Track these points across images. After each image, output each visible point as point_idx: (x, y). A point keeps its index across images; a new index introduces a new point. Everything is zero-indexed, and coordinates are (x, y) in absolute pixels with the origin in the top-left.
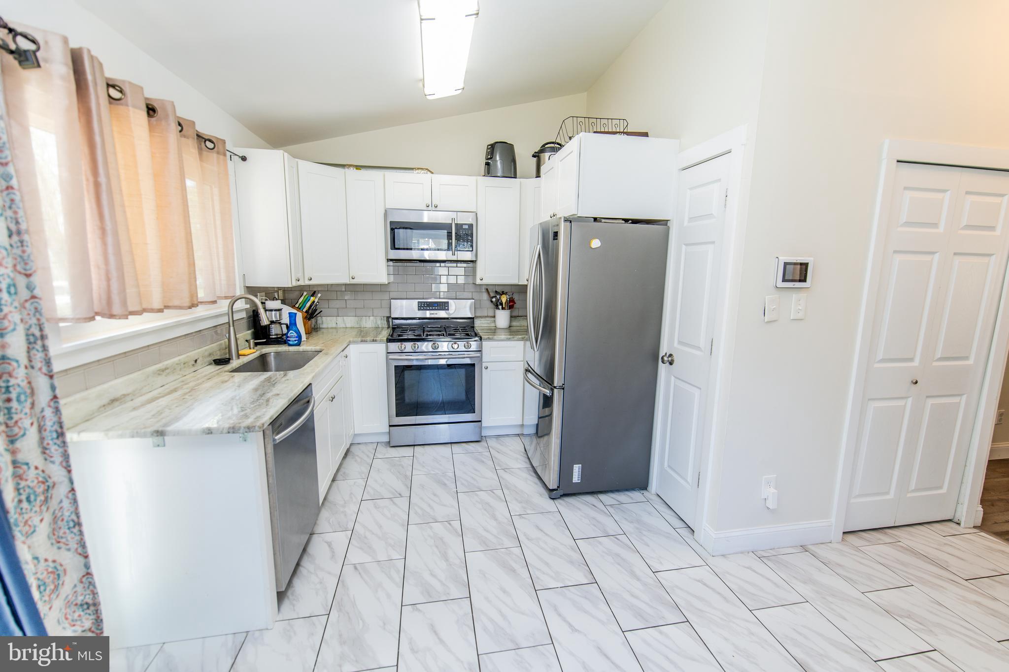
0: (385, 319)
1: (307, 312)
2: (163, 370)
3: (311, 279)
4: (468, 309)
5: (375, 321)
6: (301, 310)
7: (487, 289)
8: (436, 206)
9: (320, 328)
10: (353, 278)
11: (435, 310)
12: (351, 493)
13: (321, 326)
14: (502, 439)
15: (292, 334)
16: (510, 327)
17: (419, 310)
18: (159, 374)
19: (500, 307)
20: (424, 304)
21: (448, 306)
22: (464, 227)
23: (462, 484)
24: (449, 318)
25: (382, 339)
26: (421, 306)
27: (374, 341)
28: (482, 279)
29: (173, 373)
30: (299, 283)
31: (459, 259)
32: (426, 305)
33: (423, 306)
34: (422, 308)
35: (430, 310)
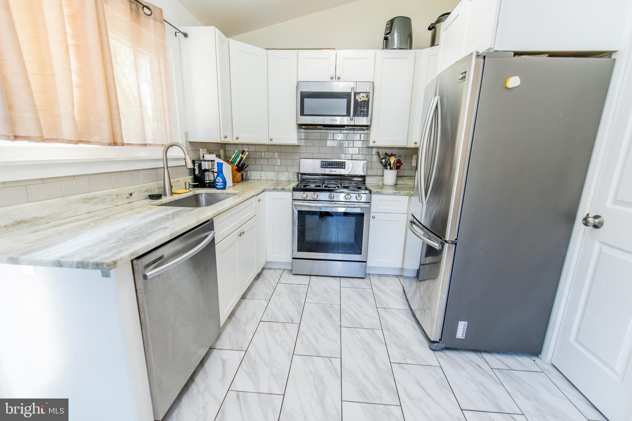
0: (296, 174)
1: (237, 165)
3: (238, 138)
4: (361, 168)
5: (288, 176)
6: (233, 163)
7: (378, 152)
8: (339, 78)
9: (249, 180)
10: (271, 140)
11: (334, 168)
12: (254, 313)
13: (250, 178)
14: (383, 278)
16: (395, 185)
17: (321, 167)
19: (389, 167)
20: (326, 163)
21: (345, 165)
22: (362, 95)
23: (346, 318)
24: (345, 175)
25: (289, 189)
26: (323, 165)
27: (283, 189)
28: (375, 142)
29: (103, 202)
30: (226, 140)
31: (356, 124)
32: (327, 164)
33: (325, 165)
34: (324, 166)
35: (330, 168)
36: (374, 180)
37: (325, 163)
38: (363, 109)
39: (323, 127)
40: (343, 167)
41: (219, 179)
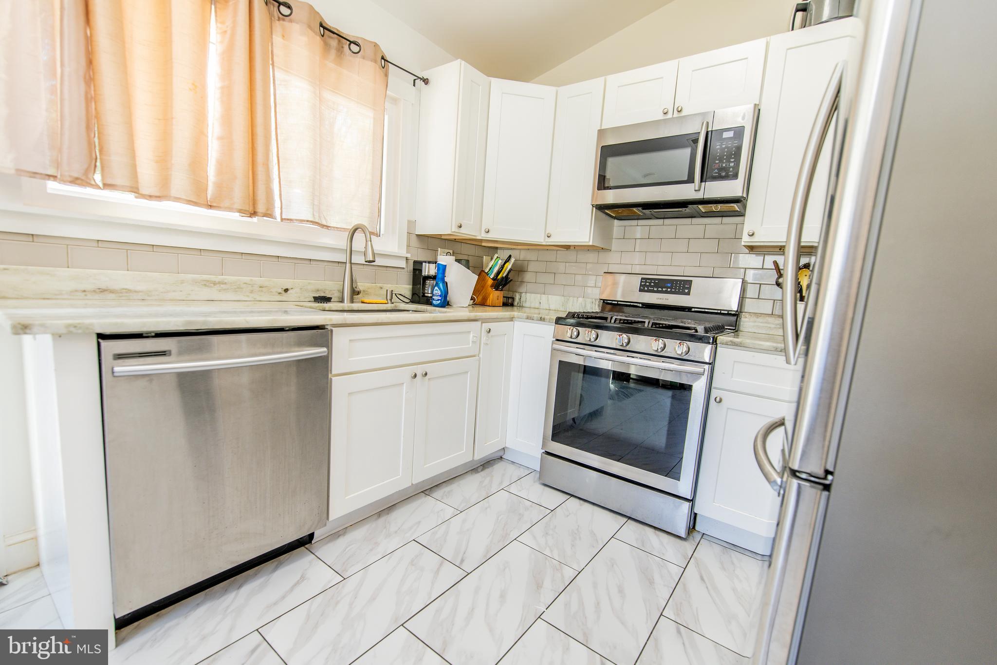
1: (493, 279)
2: (215, 284)
3: (488, 232)
5: (583, 305)
6: (489, 275)
7: (775, 263)
8: (679, 109)
9: (522, 307)
10: (548, 237)
11: (666, 292)
12: (419, 522)
13: (524, 305)
15: (436, 292)
17: (640, 290)
18: (205, 285)
20: (650, 283)
21: (689, 289)
22: (726, 135)
24: (693, 310)
25: (551, 319)
26: (645, 285)
27: (542, 319)
28: (753, 234)
29: (236, 291)
30: (462, 230)
31: (708, 196)
32: (652, 284)
33: (649, 284)
34: (646, 289)
35: (658, 292)
36: (761, 324)
37: (648, 282)
38: (727, 165)
40: (686, 291)
41: (436, 290)
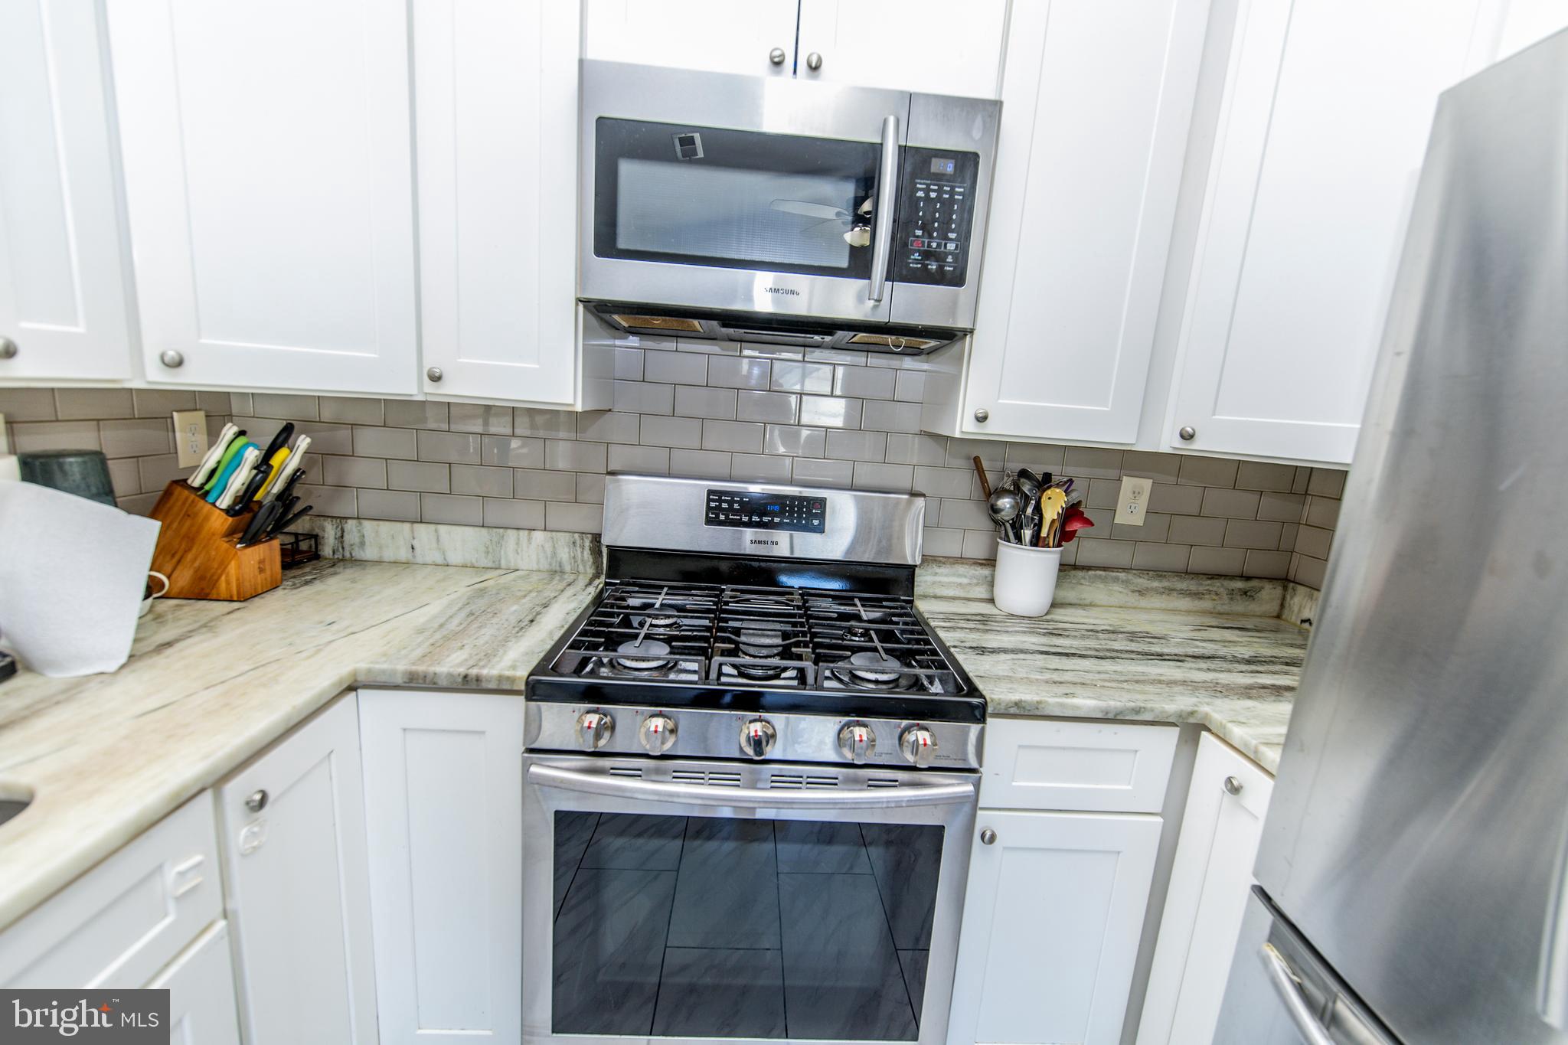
0: (587, 543)
1: (234, 513)
3: (179, 367)
5: (549, 550)
6: (210, 499)
7: (977, 461)
9: (353, 561)
10: (435, 381)
11: (770, 526)
13: (357, 555)
17: (709, 521)
19: (1027, 534)
20: (730, 503)
21: (822, 516)
22: (938, 166)
25: (508, 678)
26: (719, 508)
27: (468, 682)
28: (985, 417)
31: (897, 318)
32: (736, 506)
33: (728, 509)
34: (722, 517)
35: (750, 525)
36: (946, 580)
37: (725, 501)
38: (939, 245)
39: (724, 326)
